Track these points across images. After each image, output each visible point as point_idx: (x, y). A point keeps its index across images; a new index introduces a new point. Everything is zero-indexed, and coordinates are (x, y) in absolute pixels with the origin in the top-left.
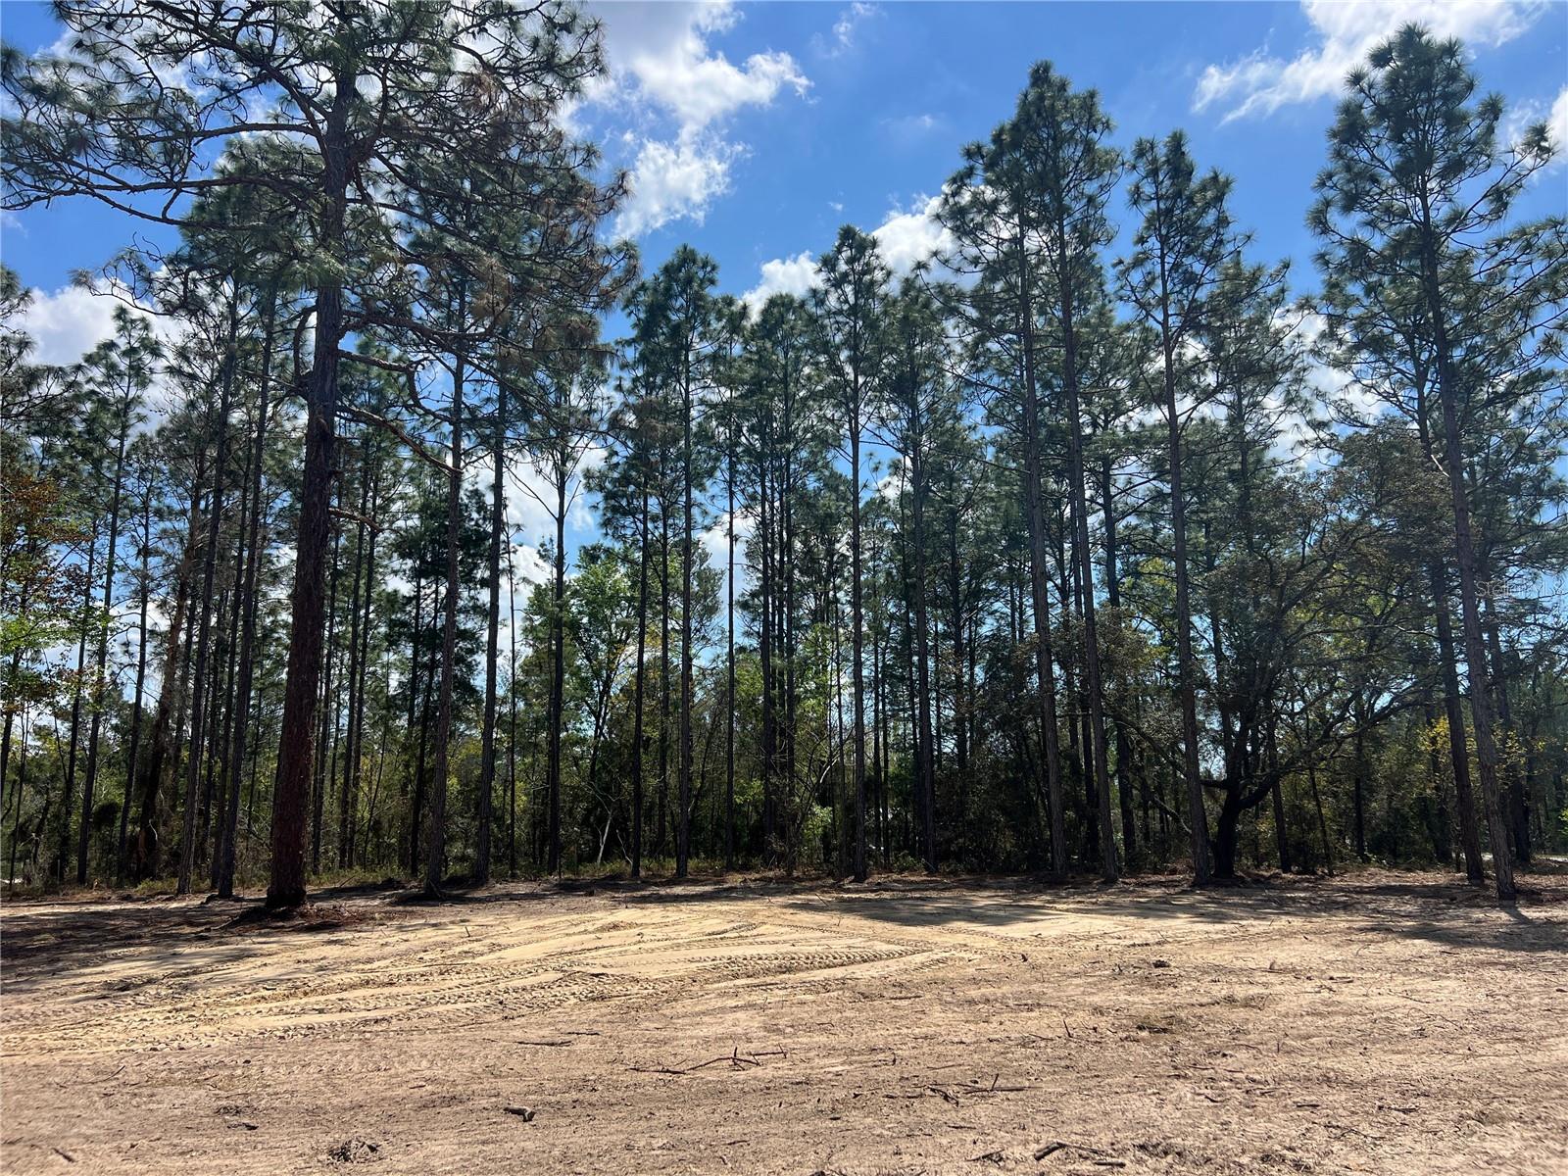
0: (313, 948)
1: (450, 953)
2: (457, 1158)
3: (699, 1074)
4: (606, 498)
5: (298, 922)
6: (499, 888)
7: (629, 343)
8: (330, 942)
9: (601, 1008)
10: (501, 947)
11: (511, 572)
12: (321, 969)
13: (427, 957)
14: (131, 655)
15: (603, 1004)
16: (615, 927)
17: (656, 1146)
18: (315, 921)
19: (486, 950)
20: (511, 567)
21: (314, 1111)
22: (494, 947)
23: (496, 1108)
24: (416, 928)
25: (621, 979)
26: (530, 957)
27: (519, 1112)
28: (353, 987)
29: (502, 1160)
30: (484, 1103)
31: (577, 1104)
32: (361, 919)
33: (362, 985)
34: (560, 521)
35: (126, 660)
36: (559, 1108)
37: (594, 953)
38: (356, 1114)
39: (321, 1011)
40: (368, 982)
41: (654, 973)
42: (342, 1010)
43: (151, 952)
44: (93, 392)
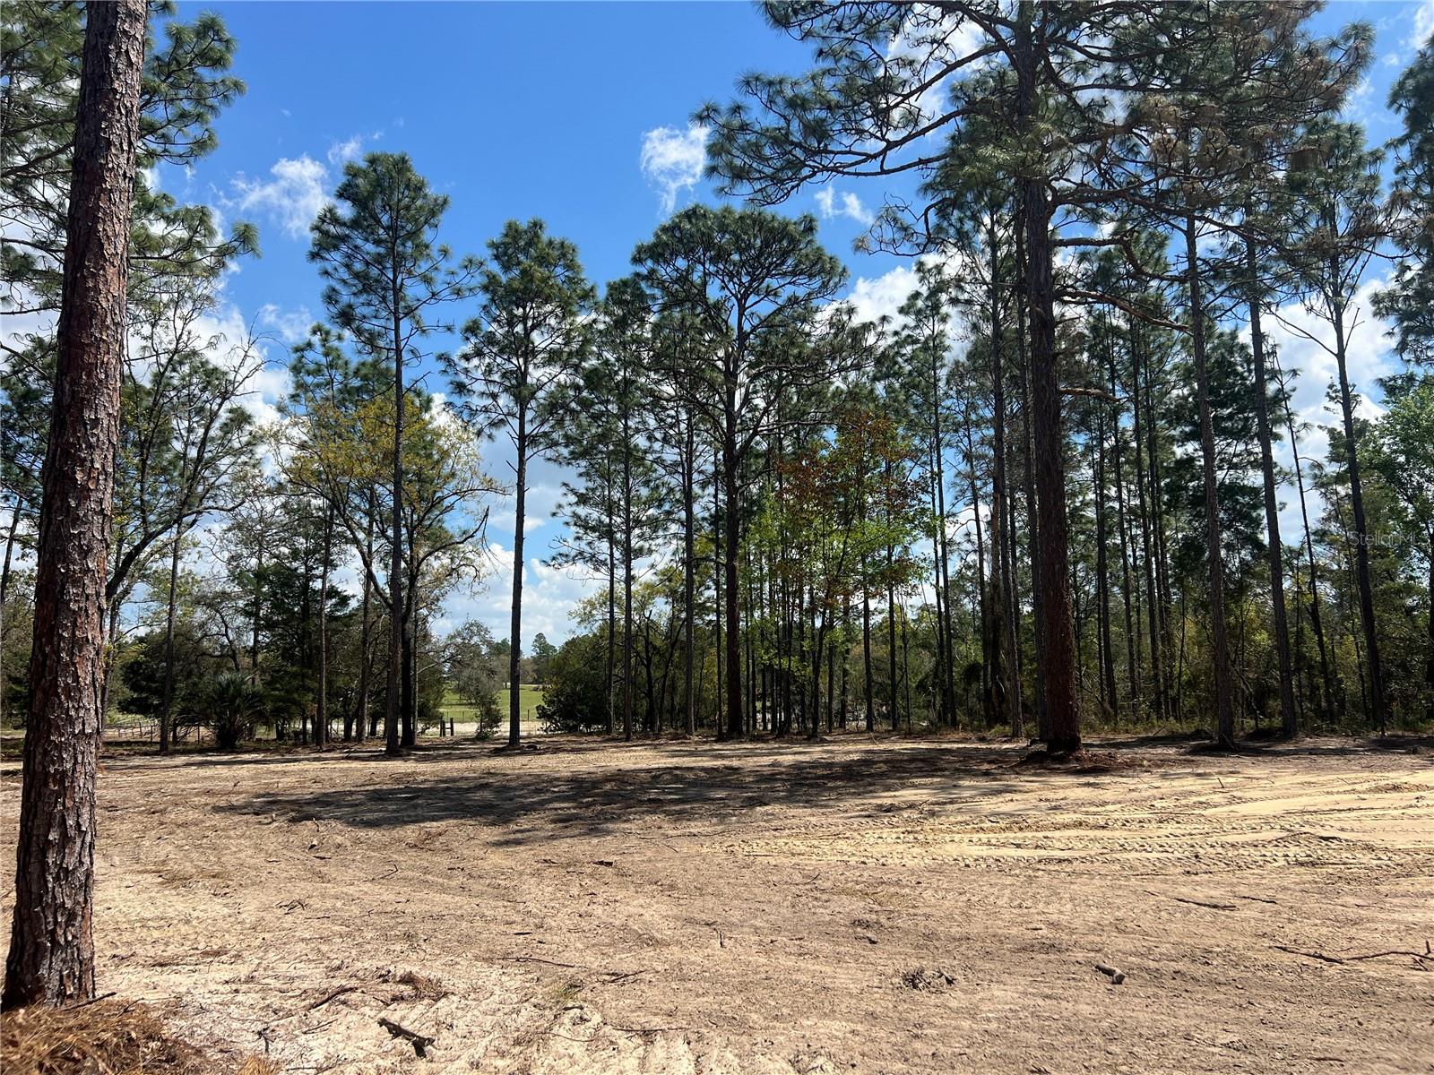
0: (1067, 788)
1: (1184, 802)
2: (1007, 1007)
3: (1361, 966)
4: (1401, 321)
5: (1074, 765)
6: (1309, 742)
7: (1402, 141)
8: (1088, 785)
9: (1306, 874)
10: (1241, 800)
11: (1290, 421)
12: (1055, 808)
13: (1158, 804)
14: (973, 543)
15: (1312, 870)
16: (1396, 788)
17: (1218, 1042)
18: (1088, 765)
19: (1223, 801)
20: (1289, 415)
21: (930, 936)
22: (1234, 800)
23: (1089, 963)
24: (1179, 776)
25: (1351, 846)
26: (1264, 813)
27: (1109, 972)
28: (1066, 826)
29: (1047, 1019)
30: (1080, 956)
31: (1178, 977)
32: (1132, 765)
33: (1075, 826)
34: (1340, 356)
35: (969, 547)
36: (1156, 975)
37: (1343, 815)
38: (961, 945)
39: (1018, 846)
40: (1081, 824)
41: (1401, 842)
42: (1037, 847)
43: (940, 783)
44: (909, 336)
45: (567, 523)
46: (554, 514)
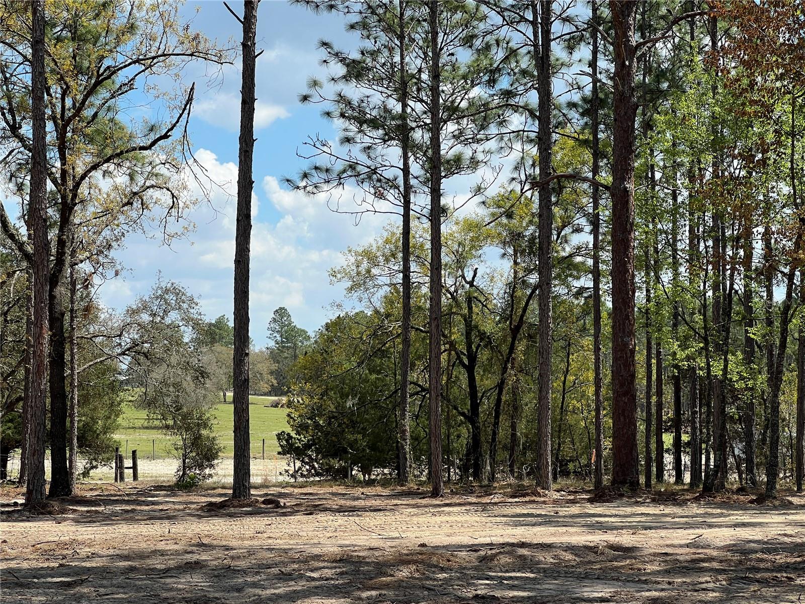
45: (328, 114)
46: (305, 98)
